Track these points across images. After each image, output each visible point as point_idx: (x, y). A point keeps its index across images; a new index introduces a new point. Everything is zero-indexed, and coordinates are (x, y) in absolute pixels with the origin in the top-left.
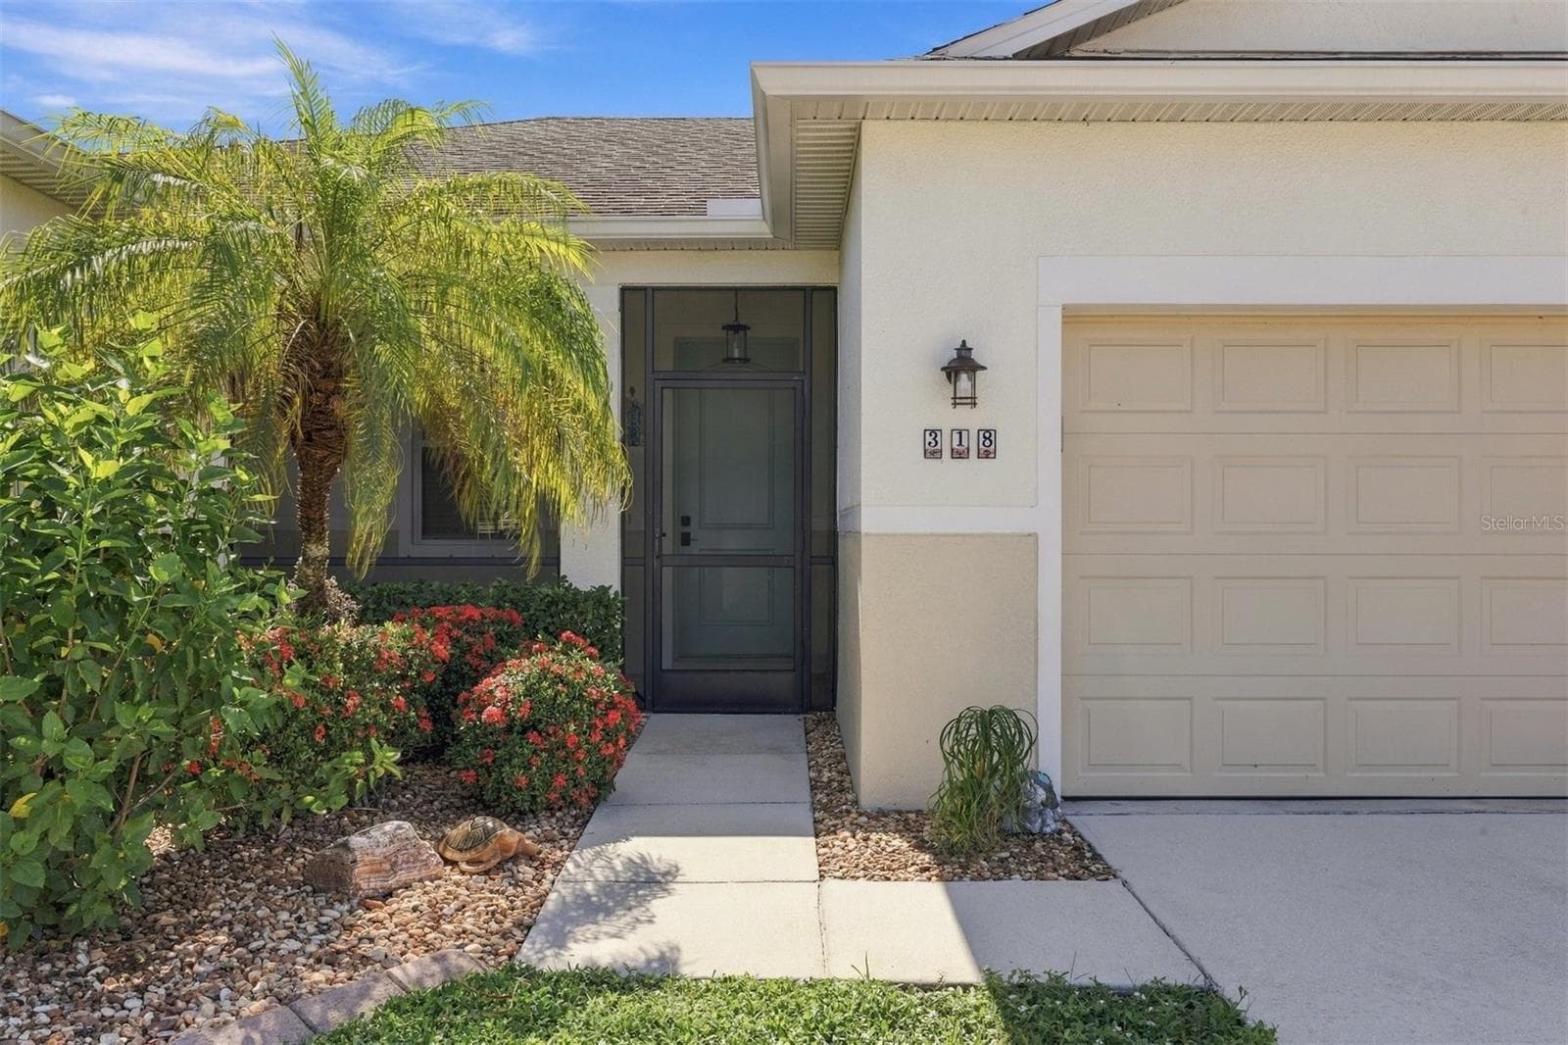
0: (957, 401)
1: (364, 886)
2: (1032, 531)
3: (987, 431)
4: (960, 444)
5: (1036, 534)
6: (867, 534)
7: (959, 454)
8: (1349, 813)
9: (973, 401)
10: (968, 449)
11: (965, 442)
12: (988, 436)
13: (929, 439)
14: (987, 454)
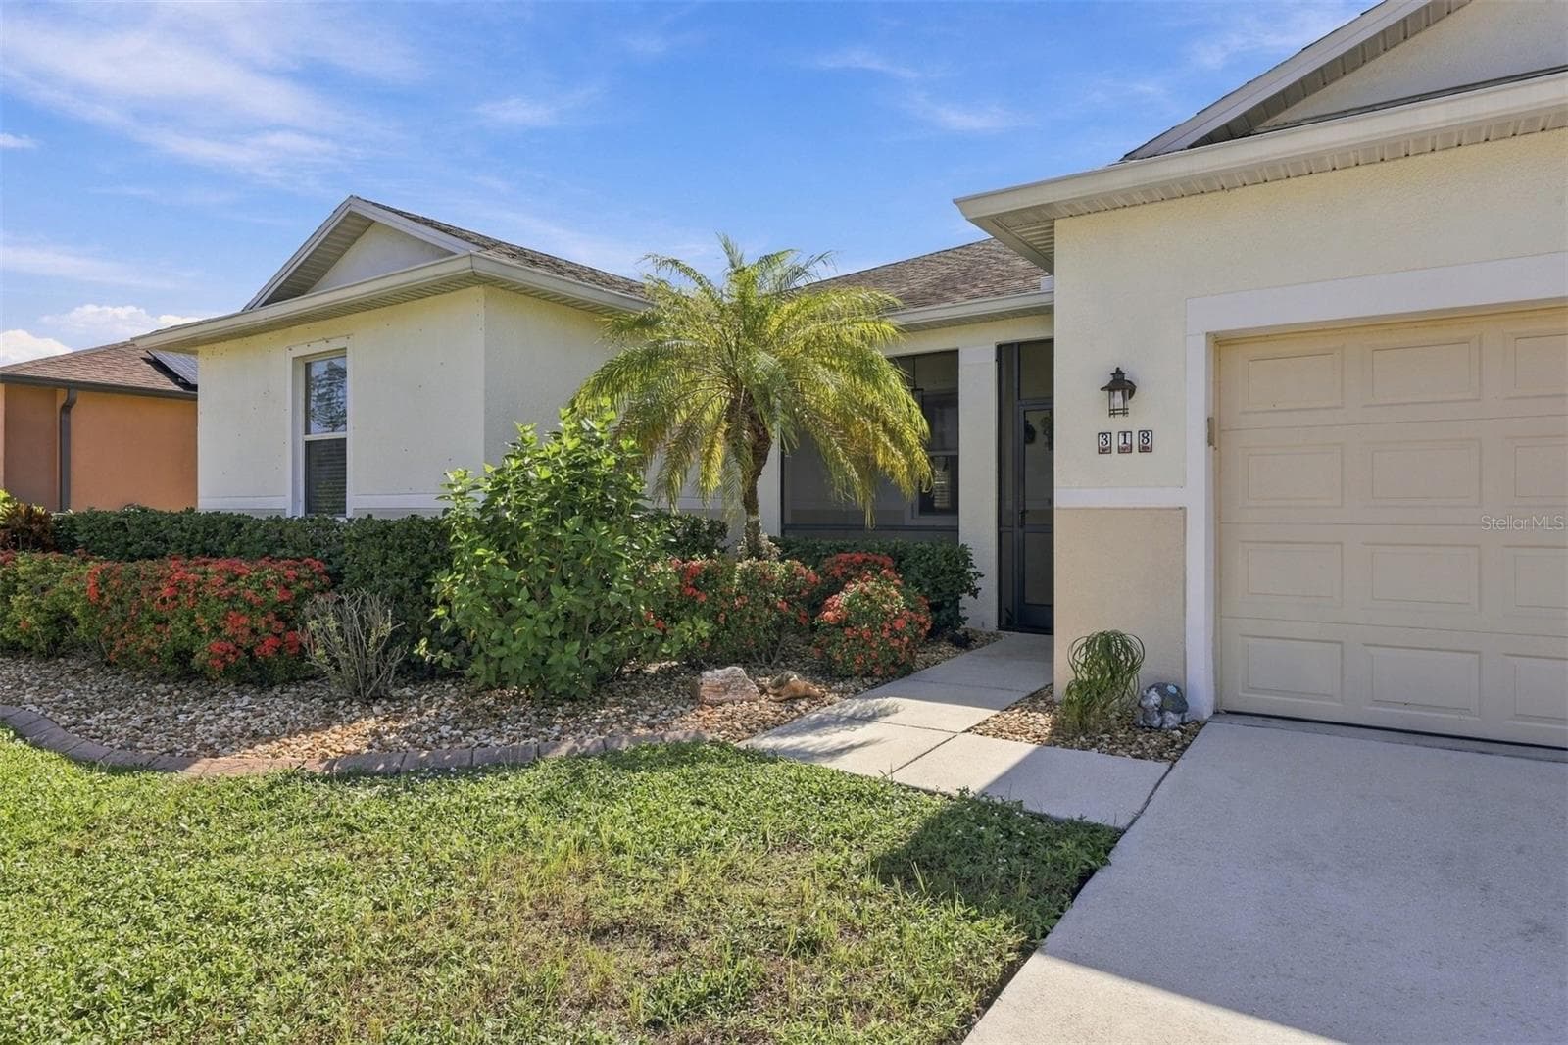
0: (1113, 412)
1: (707, 697)
2: (1181, 505)
3: (1146, 432)
4: (1125, 443)
5: (1185, 508)
6: (1058, 508)
7: (1126, 449)
8: (1482, 752)
9: (1125, 412)
10: (1131, 445)
11: (1128, 441)
12: (1145, 434)
13: (1101, 440)
14: (1144, 449)
